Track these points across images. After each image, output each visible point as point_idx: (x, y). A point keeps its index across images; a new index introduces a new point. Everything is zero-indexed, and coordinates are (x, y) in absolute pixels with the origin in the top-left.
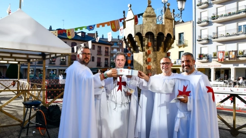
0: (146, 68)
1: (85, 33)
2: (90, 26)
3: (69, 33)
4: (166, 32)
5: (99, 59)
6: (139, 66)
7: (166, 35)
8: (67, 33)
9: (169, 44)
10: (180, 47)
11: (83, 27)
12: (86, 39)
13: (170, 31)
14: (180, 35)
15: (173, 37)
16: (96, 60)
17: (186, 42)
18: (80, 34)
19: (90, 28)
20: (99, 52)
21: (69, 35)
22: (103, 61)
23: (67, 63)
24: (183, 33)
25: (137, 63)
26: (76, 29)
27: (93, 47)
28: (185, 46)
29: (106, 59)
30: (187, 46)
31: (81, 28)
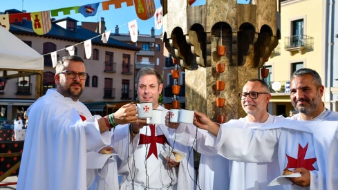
0: (214, 103)
1: (75, 22)
2: (86, 7)
3: (37, 20)
4: (260, 23)
5: (109, 81)
6: (198, 100)
7: (258, 29)
8: (33, 20)
9: (267, 49)
10: (293, 53)
11: (71, 8)
12: (78, 36)
13: (268, 18)
14: (295, 24)
15: (274, 33)
16: (101, 83)
17: (309, 41)
18: (63, 25)
19: (88, 10)
20: (109, 66)
21: (38, 25)
22: (118, 86)
23: (33, 91)
24: (302, 20)
25: (194, 93)
26: (55, 12)
27: (95, 53)
28: (306, 50)
29: (125, 82)
30: (311, 49)
31: (66, 11)
